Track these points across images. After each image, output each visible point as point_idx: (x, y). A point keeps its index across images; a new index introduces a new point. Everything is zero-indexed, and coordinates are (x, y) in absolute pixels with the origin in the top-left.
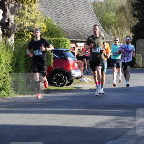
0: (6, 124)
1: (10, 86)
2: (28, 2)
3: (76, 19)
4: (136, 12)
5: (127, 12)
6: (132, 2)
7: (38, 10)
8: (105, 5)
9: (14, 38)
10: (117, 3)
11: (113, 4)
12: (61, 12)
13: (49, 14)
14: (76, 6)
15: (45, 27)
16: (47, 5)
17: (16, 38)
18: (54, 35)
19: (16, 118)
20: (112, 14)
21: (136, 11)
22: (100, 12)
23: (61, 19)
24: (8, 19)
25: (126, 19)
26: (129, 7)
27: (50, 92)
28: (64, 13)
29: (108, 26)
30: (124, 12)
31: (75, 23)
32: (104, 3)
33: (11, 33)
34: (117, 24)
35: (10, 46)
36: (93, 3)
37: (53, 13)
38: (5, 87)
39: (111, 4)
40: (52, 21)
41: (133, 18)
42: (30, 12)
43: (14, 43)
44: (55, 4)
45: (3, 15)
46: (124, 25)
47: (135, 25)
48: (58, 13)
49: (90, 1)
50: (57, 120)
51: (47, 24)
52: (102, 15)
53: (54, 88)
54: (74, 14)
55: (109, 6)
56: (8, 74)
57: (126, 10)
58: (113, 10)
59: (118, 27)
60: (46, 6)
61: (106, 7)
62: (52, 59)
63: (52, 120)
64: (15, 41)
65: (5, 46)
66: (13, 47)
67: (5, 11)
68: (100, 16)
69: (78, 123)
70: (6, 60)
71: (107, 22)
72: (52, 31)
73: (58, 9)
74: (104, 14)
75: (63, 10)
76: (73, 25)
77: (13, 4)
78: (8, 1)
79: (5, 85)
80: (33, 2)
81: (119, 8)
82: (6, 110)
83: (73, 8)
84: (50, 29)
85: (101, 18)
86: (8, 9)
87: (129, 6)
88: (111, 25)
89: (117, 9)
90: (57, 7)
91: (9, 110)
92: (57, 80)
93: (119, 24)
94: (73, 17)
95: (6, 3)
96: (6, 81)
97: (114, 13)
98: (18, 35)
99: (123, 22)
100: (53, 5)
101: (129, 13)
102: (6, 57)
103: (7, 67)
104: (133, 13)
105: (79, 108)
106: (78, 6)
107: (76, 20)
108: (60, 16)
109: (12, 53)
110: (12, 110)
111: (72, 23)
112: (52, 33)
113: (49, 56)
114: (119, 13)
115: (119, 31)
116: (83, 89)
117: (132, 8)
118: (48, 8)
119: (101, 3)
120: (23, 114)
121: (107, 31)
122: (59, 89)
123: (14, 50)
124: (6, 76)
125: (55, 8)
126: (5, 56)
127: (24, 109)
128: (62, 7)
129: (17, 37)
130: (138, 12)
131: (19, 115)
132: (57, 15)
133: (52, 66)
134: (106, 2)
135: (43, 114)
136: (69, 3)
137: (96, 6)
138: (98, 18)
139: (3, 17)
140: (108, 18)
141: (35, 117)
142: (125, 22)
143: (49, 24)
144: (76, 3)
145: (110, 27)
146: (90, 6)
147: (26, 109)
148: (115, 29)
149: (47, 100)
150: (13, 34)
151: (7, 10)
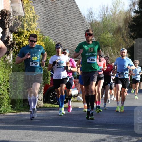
0: (3, 140)
1: (7, 102)
2: (27, 21)
3: (74, 38)
4: (133, 34)
5: (124, 33)
6: (129, 23)
7: (36, 29)
8: (102, 26)
9: (13, 56)
10: (114, 24)
11: (110, 25)
12: (59, 31)
13: (47, 33)
14: (74, 26)
15: (44, 45)
16: (45, 24)
17: (15, 56)
18: (52, 53)
19: (13, 134)
20: (109, 35)
21: (132, 32)
22: (98, 32)
23: (59, 38)
24: (7, 37)
25: (122, 40)
26: (126, 29)
27: (47, 109)
28: (62, 33)
29: (105, 47)
30: (121, 33)
31: (73, 42)
32: (101, 24)
33: (10, 51)
34: (114, 45)
35: (9, 63)
36: (91, 23)
37: (52, 32)
38: (3, 103)
39: (108, 25)
40: (50, 40)
41: (130, 39)
42: (29, 31)
43: (12, 60)
44: (53, 24)
45: (2, 33)
46: (120, 45)
47: (131, 46)
48: (57, 32)
49: (88, 22)
50: (53, 137)
51: (45, 43)
52: (99, 36)
53: (50, 106)
54: (71, 34)
55: (107, 27)
56: (6, 91)
57: (123, 31)
58: (110, 31)
59: (115, 48)
60: (45, 26)
61: (104, 27)
62: (49, 77)
63: (48, 136)
64: (13, 58)
65: (3, 63)
66: (11, 64)
67: (4, 29)
68: (98, 36)
69: (74, 141)
70: (5, 77)
71: (104, 43)
72: (50, 50)
73: (56, 28)
74: (101, 34)
75: (61, 30)
76: (70, 45)
77: (12, 23)
78: (8, 20)
79: (3, 101)
80: (32, 21)
81: (116, 29)
82: (3, 126)
83: (71, 28)
84: (49, 47)
85: (99, 38)
86: (8, 27)
87: (126, 27)
88: (107, 45)
89: (115, 30)
90: (55, 26)
91: (6, 126)
92: (53, 98)
93: (116, 44)
94: (70, 36)
95: (6, 21)
96: (3, 97)
97: (111, 34)
98: (17, 53)
99: (120, 43)
100: (52, 25)
101: (126, 34)
102: (5, 74)
103: (5, 84)
104: (129, 34)
105: (74, 126)
106: (76, 26)
107: (74, 40)
108: (58, 35)
109: (10, 71)
110: (9, 126)
111: (70, 42)
112: (50, 51)
113: (47, 74)
114: (116, 34)
115: (116, 52)
116: (79, 107)
117: (129, 29)
118: (47, 27)
119: (99, 24)
120: (20, 131)
121: (104, 51)
122: (55, 107)
123: (13, 67)
124: (4, 93)
125: (54, 28)
126: (3, 73)
127: (21, 125)
128: (60, 27)
129: (16, 54)
130: (135, 34)
131: (15, 131)
132: (55, 34)
133: (50, 84)
134: (103, 23)
135: (40, 131)
136: (67, 23)
137: (93, 27)
138: (95, 38)
139: (2, 35)
140: (105, 38)
141: (31, 134)
142: (122, 43)
143: (47, 42)
144: (75, 23)
145: (107, 47)
146: (88, 26)
147: (23, 126)
148: (112, 49)
149: (44, 117)
150: (11, 52)
151: (6, 28)
